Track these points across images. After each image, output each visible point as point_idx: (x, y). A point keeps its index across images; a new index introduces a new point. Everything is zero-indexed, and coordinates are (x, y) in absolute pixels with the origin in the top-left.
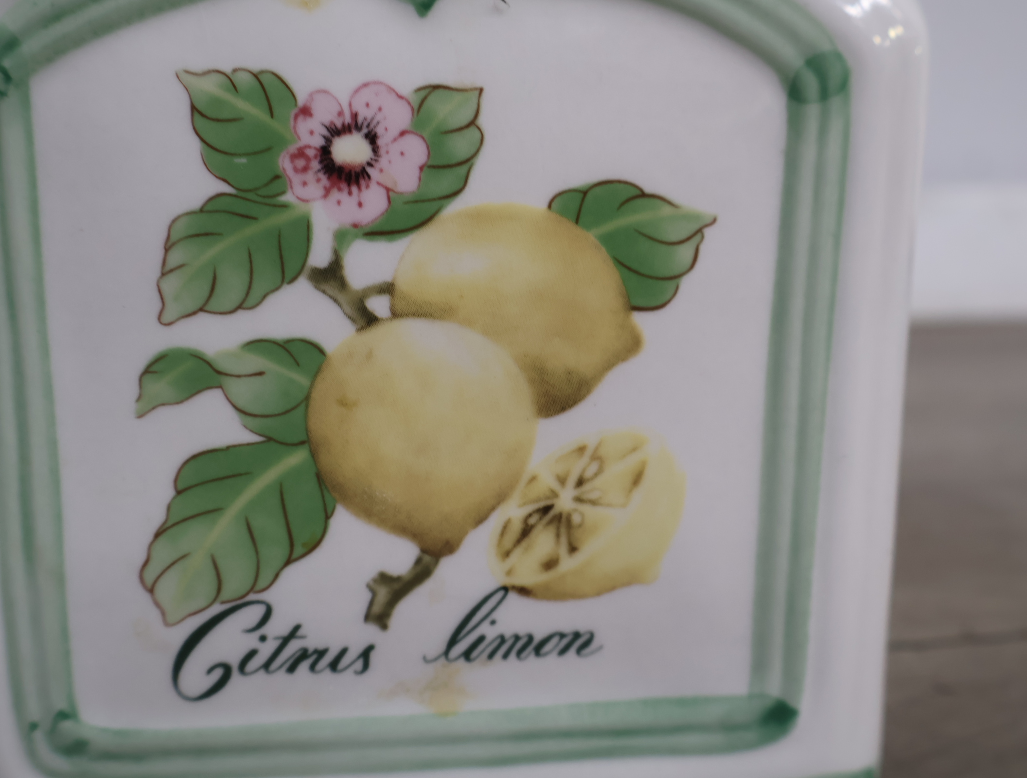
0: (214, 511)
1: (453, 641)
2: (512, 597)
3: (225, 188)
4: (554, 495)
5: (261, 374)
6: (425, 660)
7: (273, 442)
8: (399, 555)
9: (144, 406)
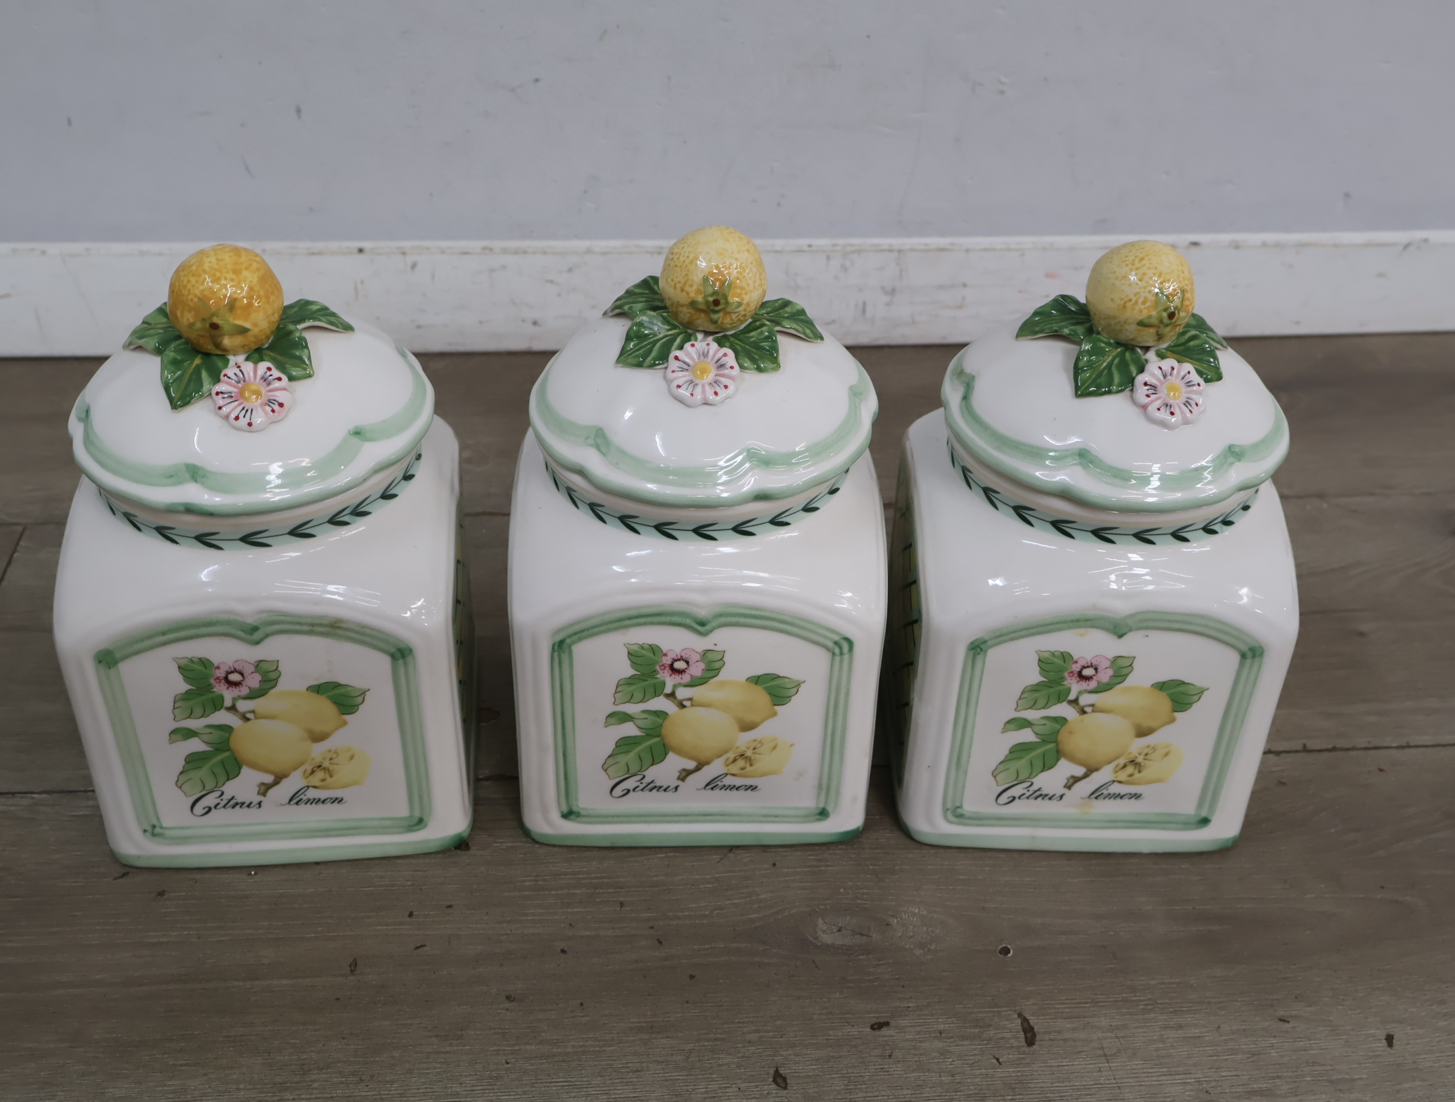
0: (1021, 758)
1: (1092, 794)
2: (1115, 783)
3: (1045, 680)
4: (1137, 757)
5: (1045, 725)
7: (1044, 742)
8: (1080, 771)
9: (1004, 730)
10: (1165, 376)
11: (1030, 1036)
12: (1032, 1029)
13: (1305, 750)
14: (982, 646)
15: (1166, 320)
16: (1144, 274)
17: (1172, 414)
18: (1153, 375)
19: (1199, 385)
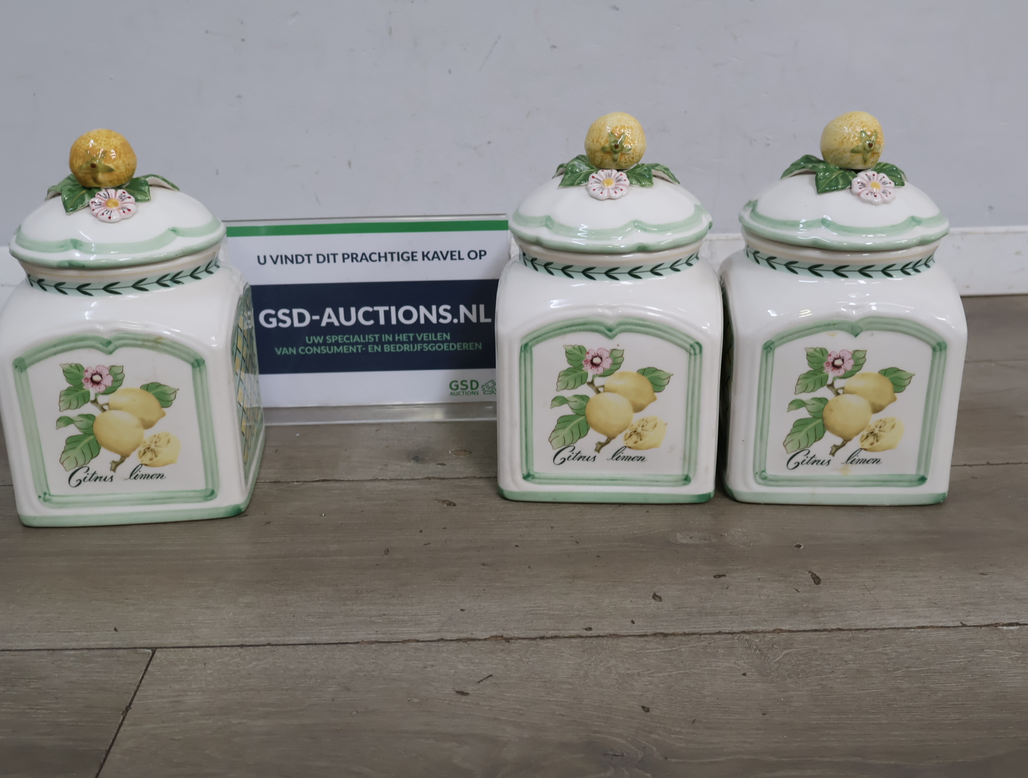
0: (801, 431)
1: (848, 460)
2: (863, 451)
3: (811, 369)
4: (874, 429)
5: (814, 404)
6: (842, 463)
7: (815, 418)
8: (839, 441)
9: (789, 410)
10: (870, 179)
11: (817, 580)
12: (818, 578)
13: (988, 464)
14: (771, 346)
15: (867, 148)
16: (852, 123)
17: (875, 196)
18: (862, 178)
19: (890, 183)
